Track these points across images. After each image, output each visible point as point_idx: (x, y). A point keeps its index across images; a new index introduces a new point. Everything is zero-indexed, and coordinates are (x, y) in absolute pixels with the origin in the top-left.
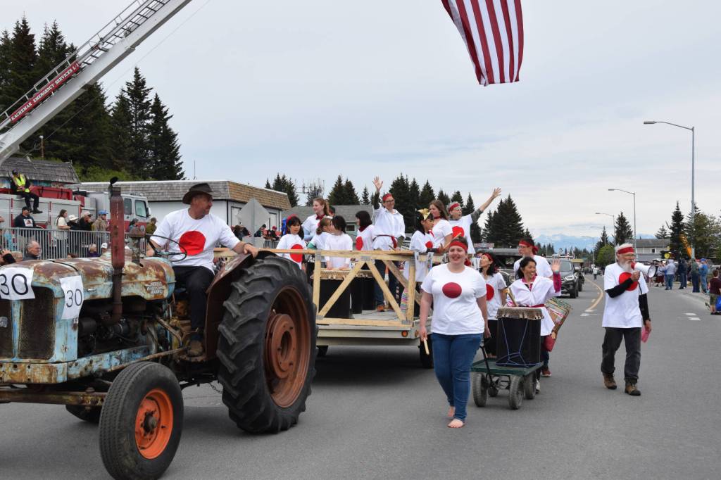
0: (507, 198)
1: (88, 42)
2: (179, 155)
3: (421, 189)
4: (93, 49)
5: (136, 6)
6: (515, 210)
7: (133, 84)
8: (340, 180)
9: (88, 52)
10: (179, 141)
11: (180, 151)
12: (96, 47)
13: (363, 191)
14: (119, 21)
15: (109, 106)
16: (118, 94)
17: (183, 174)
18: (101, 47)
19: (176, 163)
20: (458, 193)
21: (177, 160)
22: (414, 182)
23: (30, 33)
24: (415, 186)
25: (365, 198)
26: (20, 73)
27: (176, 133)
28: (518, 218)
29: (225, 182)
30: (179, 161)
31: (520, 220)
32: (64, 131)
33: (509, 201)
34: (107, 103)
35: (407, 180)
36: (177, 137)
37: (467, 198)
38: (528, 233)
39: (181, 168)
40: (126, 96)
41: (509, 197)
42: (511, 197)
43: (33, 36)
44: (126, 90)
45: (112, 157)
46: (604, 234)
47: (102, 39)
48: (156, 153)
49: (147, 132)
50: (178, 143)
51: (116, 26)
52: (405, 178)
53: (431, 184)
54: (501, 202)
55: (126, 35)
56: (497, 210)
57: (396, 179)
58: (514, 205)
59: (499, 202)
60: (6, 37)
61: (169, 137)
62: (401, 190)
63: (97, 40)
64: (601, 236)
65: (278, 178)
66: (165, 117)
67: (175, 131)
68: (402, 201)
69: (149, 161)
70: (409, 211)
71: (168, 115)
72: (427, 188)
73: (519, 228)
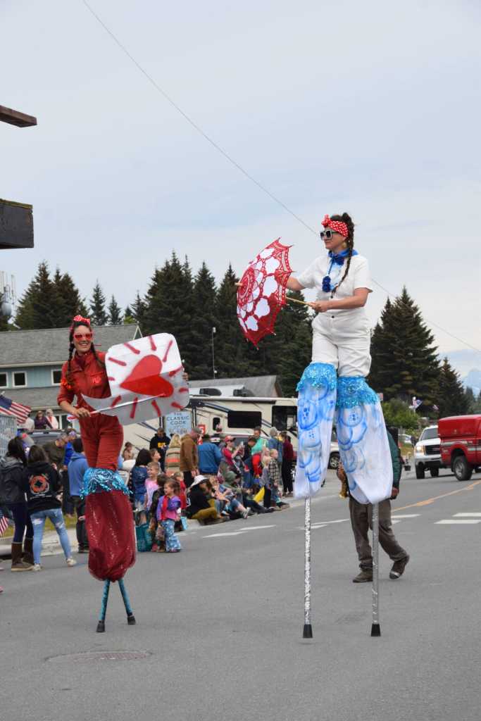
0: (400, 295)
3: (218, 284)
6: (418, 319)
8: (44, 273)
13: (93, 293)
22: (204, 273)
24: (205, 279)
25: (98, 308)
28: (423, 337)
31: (430, 340)
33: (405, 300)
35: (187, 265)
38: (447, 367)
41: (405, 292)
42: (409, 293)
52: (182, 263)
54: (388, 305)
56: (381, 323)
57: (163, 266)
58: (416, 309)
59: (385, 303)
62: (176, 289)
70: (194, 332)
72: (231, 280)
73: (429, 358)
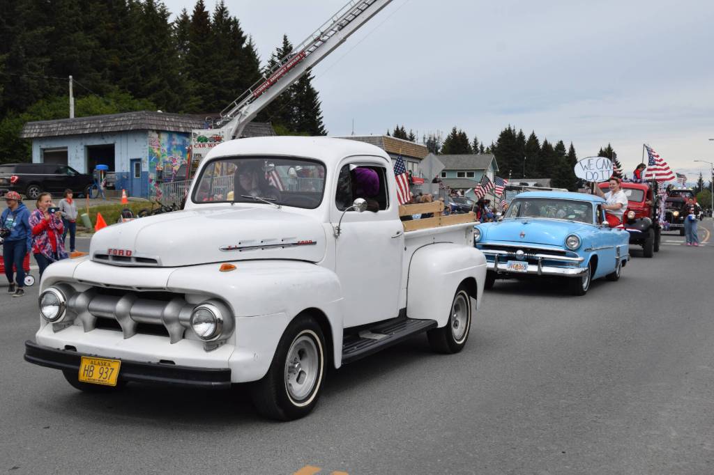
0: (607, 147)
1: (312, 36)
2: (320, 111)
3: (527, 139)
4: (316, 41)
5: (349, 7)
7: (282, 49)
8: (454, 131)
9: (312, 43)
10: (320, 98)
11: (320, 107)
12: (318, 39)
13: (474, 140)
14: (335, 19)
15: (262, 69)
16: (270, 58)
17: (323, 127)
18: (321, 39)
19: (317, 118)
20: (561, 142)
21: (318, 115)
22: (521, 133)
23: (205, 10)
24: (521, 136)
25: (475, 147)
26: (197, 44)
27: (317, 91)
29: (381, 137)
30: (320, 116)
32: (230, 92)
34: (261, 66)
35: (514, 130)
36: (318, 95)
37: (570, 147)
39: (322, 122)
40: (276, 59)
41: (609, 145)
43: (207, 12)
44: (276, 54)
45: (268, 113)
46: (700, 180)
47: (322, 33)
48: (300, 109)
49: (294, 91)
50: (319, 100)
51: (332, 22)
52: (512, 129)
53: (536, 135)
55: (340, 30)
57: (505, 130)
60: (185, 13)
61: (312, 95)
62: (509, 140)
63: (318, 34)
64: (697, 181)
65: (398, 129)
66: (309, 78)
67: (316, 89)
68: (510, 149)
69: (295, 116)
71: (311, 77)
72: (533, 137)
